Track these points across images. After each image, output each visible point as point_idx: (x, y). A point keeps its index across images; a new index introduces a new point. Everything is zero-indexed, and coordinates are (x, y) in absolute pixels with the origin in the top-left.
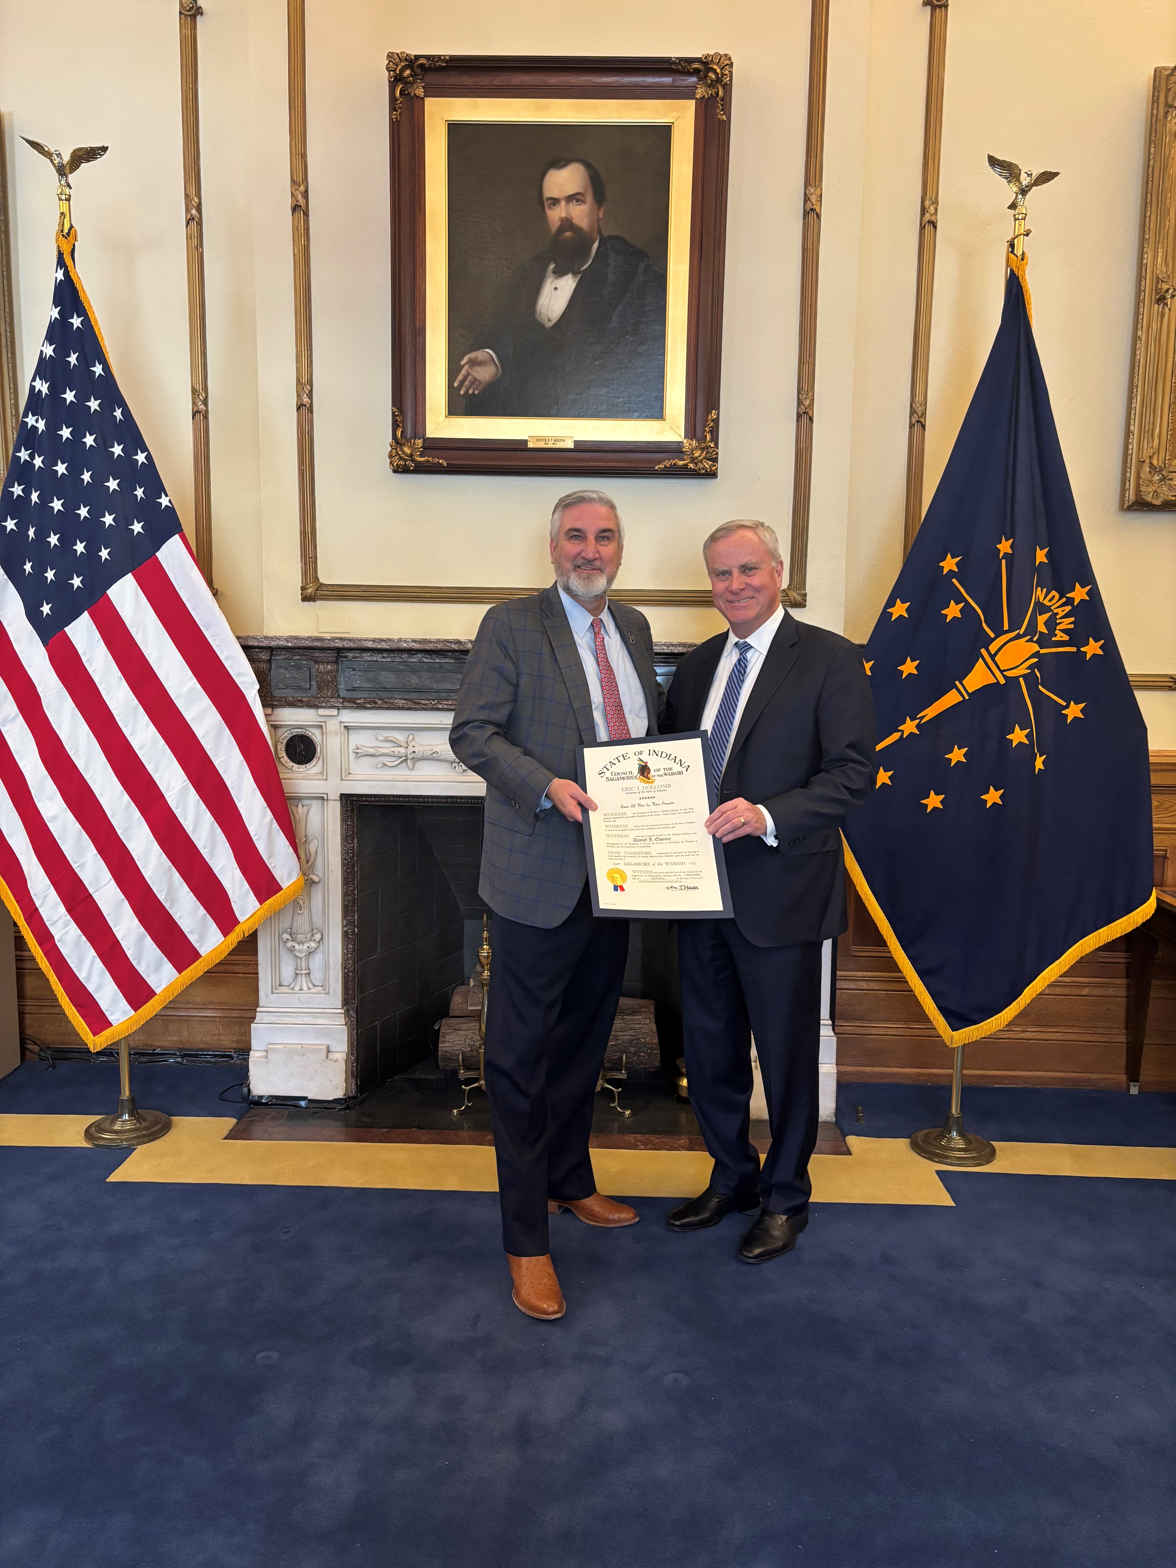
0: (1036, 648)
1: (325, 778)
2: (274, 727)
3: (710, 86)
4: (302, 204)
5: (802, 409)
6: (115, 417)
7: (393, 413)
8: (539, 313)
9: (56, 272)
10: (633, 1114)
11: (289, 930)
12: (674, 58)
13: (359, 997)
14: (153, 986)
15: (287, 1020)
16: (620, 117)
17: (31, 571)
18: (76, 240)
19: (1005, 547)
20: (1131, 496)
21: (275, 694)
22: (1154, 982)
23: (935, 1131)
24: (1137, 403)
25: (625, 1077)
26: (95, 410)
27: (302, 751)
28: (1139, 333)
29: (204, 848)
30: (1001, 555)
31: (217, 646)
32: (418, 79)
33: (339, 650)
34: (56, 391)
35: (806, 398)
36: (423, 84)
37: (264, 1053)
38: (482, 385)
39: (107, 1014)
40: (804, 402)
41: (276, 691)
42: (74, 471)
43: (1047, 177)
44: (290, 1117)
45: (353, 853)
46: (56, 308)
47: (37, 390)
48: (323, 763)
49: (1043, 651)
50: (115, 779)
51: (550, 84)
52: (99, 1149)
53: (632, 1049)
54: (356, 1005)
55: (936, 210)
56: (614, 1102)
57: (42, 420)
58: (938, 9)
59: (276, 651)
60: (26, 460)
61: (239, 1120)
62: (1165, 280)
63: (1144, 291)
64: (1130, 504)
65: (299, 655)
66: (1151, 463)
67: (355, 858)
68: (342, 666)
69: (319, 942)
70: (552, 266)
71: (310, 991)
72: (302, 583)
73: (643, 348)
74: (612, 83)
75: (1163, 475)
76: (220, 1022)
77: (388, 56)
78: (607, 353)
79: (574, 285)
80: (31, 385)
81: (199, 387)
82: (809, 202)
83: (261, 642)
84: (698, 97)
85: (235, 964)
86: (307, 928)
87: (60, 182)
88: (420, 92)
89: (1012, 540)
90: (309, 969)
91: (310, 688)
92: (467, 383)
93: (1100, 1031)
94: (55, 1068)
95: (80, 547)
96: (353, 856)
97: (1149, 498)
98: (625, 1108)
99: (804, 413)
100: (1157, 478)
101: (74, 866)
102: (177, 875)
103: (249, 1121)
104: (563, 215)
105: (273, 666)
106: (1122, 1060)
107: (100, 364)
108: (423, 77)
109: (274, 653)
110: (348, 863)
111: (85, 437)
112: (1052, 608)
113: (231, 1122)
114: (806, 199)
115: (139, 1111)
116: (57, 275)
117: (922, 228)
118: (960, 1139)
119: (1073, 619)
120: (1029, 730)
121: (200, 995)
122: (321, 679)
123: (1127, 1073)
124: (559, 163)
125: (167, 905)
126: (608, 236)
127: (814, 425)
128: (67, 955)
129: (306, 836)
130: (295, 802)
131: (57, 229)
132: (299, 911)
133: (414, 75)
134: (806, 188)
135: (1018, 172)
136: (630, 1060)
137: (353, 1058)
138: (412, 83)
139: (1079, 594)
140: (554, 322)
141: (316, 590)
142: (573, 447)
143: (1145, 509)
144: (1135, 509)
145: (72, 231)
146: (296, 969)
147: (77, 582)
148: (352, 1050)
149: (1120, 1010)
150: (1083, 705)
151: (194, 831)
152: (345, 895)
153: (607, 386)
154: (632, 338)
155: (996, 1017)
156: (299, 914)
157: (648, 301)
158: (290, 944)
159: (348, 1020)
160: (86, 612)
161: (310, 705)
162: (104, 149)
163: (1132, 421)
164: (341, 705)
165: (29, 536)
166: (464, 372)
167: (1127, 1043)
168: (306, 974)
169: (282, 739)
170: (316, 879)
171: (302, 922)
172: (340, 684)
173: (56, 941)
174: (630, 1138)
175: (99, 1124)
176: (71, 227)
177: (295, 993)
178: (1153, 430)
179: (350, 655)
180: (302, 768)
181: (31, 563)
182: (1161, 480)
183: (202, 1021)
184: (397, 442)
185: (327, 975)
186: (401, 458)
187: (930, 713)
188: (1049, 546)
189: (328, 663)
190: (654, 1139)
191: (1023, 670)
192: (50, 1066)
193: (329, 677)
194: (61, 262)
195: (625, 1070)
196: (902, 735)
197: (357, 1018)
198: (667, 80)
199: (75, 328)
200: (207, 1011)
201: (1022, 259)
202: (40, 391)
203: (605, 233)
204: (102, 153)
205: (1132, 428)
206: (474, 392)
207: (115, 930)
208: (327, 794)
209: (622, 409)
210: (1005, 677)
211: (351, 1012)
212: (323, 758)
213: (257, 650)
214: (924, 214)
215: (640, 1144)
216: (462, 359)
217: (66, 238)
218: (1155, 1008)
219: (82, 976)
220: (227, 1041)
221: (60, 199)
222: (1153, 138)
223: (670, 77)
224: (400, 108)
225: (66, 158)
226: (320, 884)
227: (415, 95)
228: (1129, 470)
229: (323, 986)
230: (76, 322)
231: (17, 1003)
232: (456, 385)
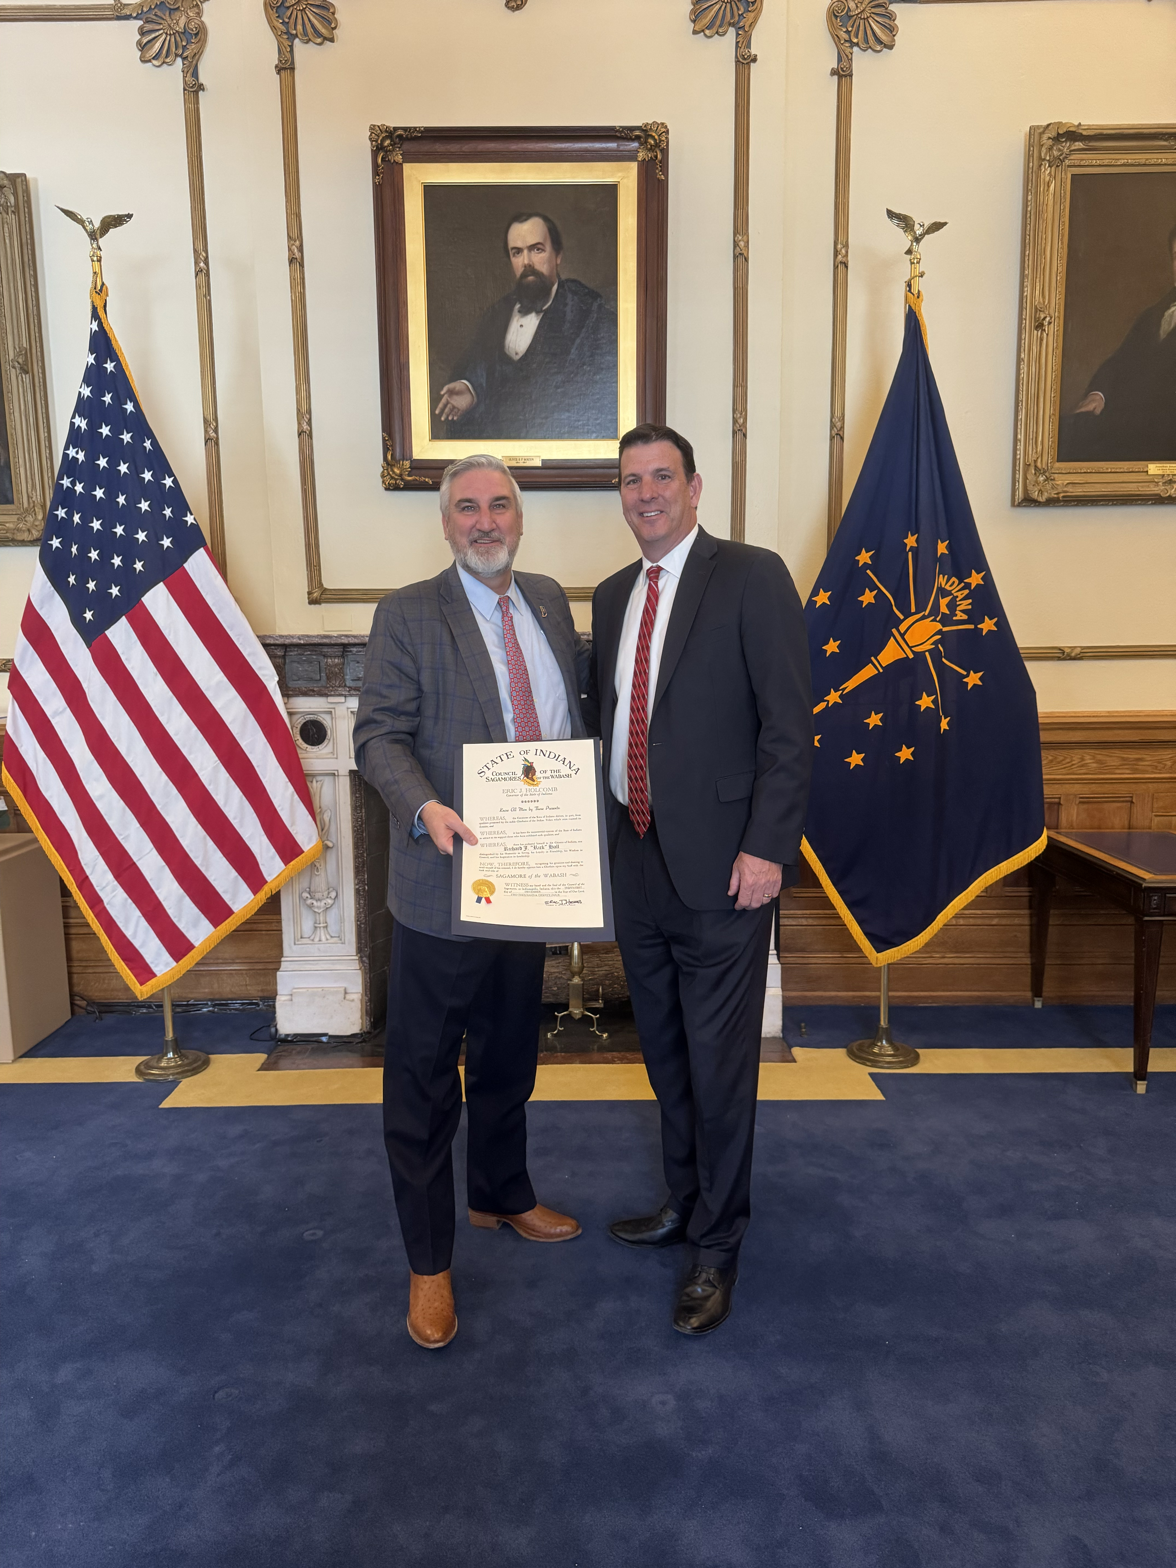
0: (939, 626)
1: (335, 756)
2: (290, 714)
3: (651, 149)
4: (297, 257)
5: (737, 427)
6: (145, 448)
7: (384, 438)
8: (507, 347)
9: (91, 324)
10: (609, 1037)
11: (308, 889)
12: (618, 127)
13: (371, 946)
14: (192, 940)
15: (308, 967)
16: (574, 178)
17: (74, 583)
18: (107, 295)
19: (911, 541)
20: (1020, 494)
21: (290, 685)
22: (1052, 912)
23: (867, 1042)
24: (1022, 415)
25: (602, 1006)
26: (128, 442)
27: (314, 734)
28: (1023, 356)
29: (235, 818)
30: (908, 549)
31: (241, 644)
32: (397, 147)
33: (345, 646)
34: (94, 426)
35: (740, 417)
36: (402, 152)
37: (288, 997)
38: (460, 412)
39: (152, 966)
40: (739, 421)
41: (290, 682)
42: (111, 496)
43: (937, 226)
44: (314, 1051)
45: (362, 821)
46: (92, 355)
47: (76, 426)
48: (334, 744)
49: (945, 629)
50: (154, 761)
51: (511, 150)
52: (150, 1083)
53: (607, 982)
54: (368, 952)
55: (847, 252)
56: (593, 1027)
57: (82, 452)
58: (844, 79)
59: (290, 648)
60: (68, 487)
61: (269, 1055)
62: (1042, 310)
63: (1026, 319)
64: (1020, 501)
65: (309, 651)
66: (1036, 466)
67: (364, 826)
68: (347, 660)
69: (335, 899)
70: (518, 306)
71: (329, 941)
72: (309, 589)
73: (598, 377)
74: (565, 148)
75: (1046, 476)
76: (246, 974)
77: (371, 129)
78: (567, 381)
79: (537, 322)
80: (71, 421)
81: (210, 417)
82: (738, 248)
83: (277, 640)
84: (640, 159)
85: (258, 923)
86: (323, 886)
87: (92, 245)
88: (399, 158)
89: (917, 535)
90: (326, 923)
91: (320, 680)
92: (447, 410)
93: (1008, 955)
94: (102, 1020)
95: (117, 561)
96: (362, 824)
97: (1035, 495)
98: (603, 1032)
99: (739, 430)
100: (1041, 479)
101: (120, 838)
102: (211, 843)
103: (277, 1056)
104: (526, 262)
105: (287, 661)
106: (1027, 980)
107: (131, 402)
108: (401, 145)
109: (288, 650)
110: (358, 830)
111: (119, 465)
112: (953, 592)
113: (262, 1057)
114: (736, 244)
115: (182, 1051)
116: (91, 326)
117: (836, 267)
118: (889, 1047)
119: (970, 601)
120: (934, 696)
121: (229, 951)
122: (329, 671)
123: (1032, 990)
124: (521, 217)
125: (203, 869)
126: (566, 280)
127: (748, 440)
128: (116, 916)
129: (320, 807)
130: (310, 779)
131: (91, 286)
132: (316, 873)
133: (393, 144)
134: (735, 235)
135: (912, 223)
136: (606, 991)
137: (367, 998)
138: (392, 151)
139: (975, 579)
140: (521, 355)
141: (321, 595)
142: (541, 465)
143: (1032, 505)
144: (1024, 506)
145: (104, 288)
146: (315, 923)
147: (115, 591)
148: (366, 992)
149: (1025, 937)
150: (981, 674)
151: (225, 804)
152: (356, 857)
153: (568, 411)
154: (589, 369)
155: (913, 940)
156: (316, 875)
157: (602, 335)
158: (309, 901)
159: (361, 965)
160: (124, 617)
161: (321, 694)
162: (130, 216)
163: (1019, 430)
164: (347, 693)
165: (72, 552)
166: (444, 400)
167: (1031, 964)
168: (324, 927)
169: (297, 724)
170: (330, 844)
171: (320, 882)
172: (347, 675)
173: (105, 904)
174: (609, 1055)
175: (147, 1064)
176: (103, 284)
177: (315, 944)
178: (1036, 438)
179: (354, 650)
180: (315, 749)
181: (74, 576)
182: (1045, 480)
183: (231, 974)
184: (388, 464)
185: (342, 928)
186: (392, 478)
187: (851, 685)
188: (949, 539)
189: (335, 657)
190: (628, 1055)
191: (928, 646)
192: (97, 1018)
193: (336, 669)
194: (95, 315)
195: (602, 1000)
196: (828, 704)
197: (370, 964)
198: (613, 145)
199: (109, 371)
200: (235, 965)
201: (918, 297)
202: (79, 427)
203: (563, 277)
204: (128, 220)
205: (1019, 436)
206: (453, 419)
207: (157, 892)
208: (338, 771)
209: (582, 430)
210: (913, 652)
211: (364, 959)
212: (334, 739)
213: (273, 647)
214: (837, 256)
215: (616, 1060)
216: (442, 389)
217: (99, 294)
218: (1053, 934)
219: (129, 934)
220: (254, 991)
221: (93, 261)
222: (1030, 188)
223: (616, 142)
224: (382, 173)
225: (97, 224)
226: (334, 850)
227: (394, 160)
228: (1018, 472)
229: (339, 937)
230: (110, 366)
231: (66, 964)
232: (437, 412)
